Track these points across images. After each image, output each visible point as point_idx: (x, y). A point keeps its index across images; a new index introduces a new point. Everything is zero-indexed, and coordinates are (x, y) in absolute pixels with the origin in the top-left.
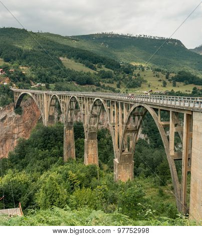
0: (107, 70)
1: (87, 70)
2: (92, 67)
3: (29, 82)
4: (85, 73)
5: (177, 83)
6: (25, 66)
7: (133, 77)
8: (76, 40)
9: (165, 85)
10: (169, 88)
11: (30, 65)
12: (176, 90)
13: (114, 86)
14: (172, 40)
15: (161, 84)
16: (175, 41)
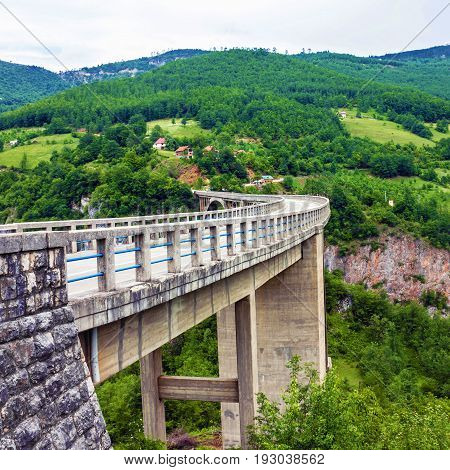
2: (419, 131)
4: (398, 147)
6: (249, 136)
8: (395, 64)
11: (260, 134)
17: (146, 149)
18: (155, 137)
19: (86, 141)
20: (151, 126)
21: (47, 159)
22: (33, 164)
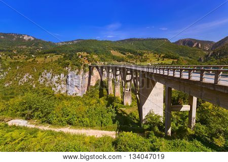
0: (131, 55)
1: (122, 55)
2: (124, 54)
3: (96, 62)
4: (121, 57)
5: (165, 59)
6: (96, 55)
7: (143, 57)
9: (158, 60)
10: (160, 62)
11: (98, 55)
12: (163, 62)
13: (134, 62)
14: (163, 39)
15: (157, 60)
16: (165, 39)
17: (78, 57)
18: (79, 56)
19: (65, 57)
20: (77, 53)
21: (57, 59)
22: (54, 60)
